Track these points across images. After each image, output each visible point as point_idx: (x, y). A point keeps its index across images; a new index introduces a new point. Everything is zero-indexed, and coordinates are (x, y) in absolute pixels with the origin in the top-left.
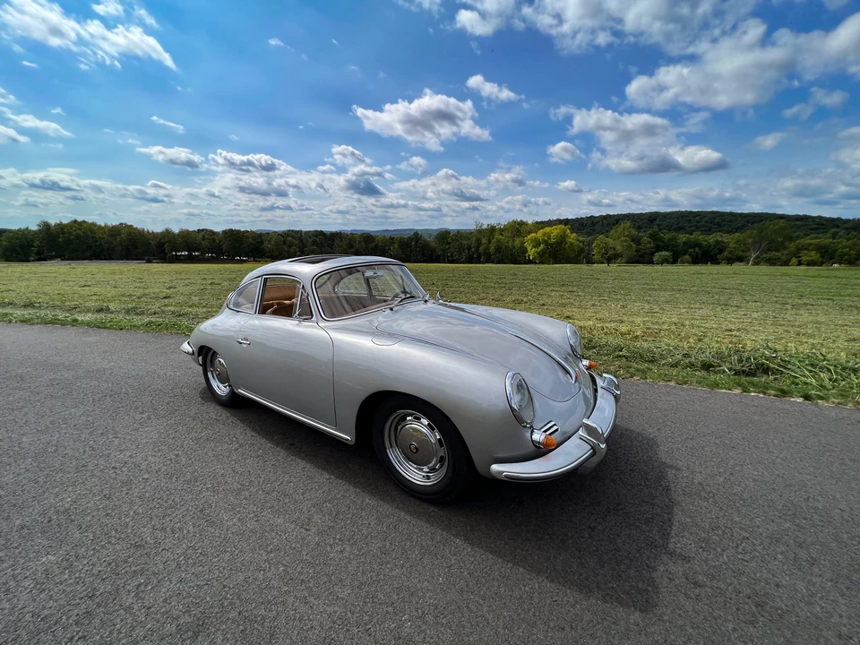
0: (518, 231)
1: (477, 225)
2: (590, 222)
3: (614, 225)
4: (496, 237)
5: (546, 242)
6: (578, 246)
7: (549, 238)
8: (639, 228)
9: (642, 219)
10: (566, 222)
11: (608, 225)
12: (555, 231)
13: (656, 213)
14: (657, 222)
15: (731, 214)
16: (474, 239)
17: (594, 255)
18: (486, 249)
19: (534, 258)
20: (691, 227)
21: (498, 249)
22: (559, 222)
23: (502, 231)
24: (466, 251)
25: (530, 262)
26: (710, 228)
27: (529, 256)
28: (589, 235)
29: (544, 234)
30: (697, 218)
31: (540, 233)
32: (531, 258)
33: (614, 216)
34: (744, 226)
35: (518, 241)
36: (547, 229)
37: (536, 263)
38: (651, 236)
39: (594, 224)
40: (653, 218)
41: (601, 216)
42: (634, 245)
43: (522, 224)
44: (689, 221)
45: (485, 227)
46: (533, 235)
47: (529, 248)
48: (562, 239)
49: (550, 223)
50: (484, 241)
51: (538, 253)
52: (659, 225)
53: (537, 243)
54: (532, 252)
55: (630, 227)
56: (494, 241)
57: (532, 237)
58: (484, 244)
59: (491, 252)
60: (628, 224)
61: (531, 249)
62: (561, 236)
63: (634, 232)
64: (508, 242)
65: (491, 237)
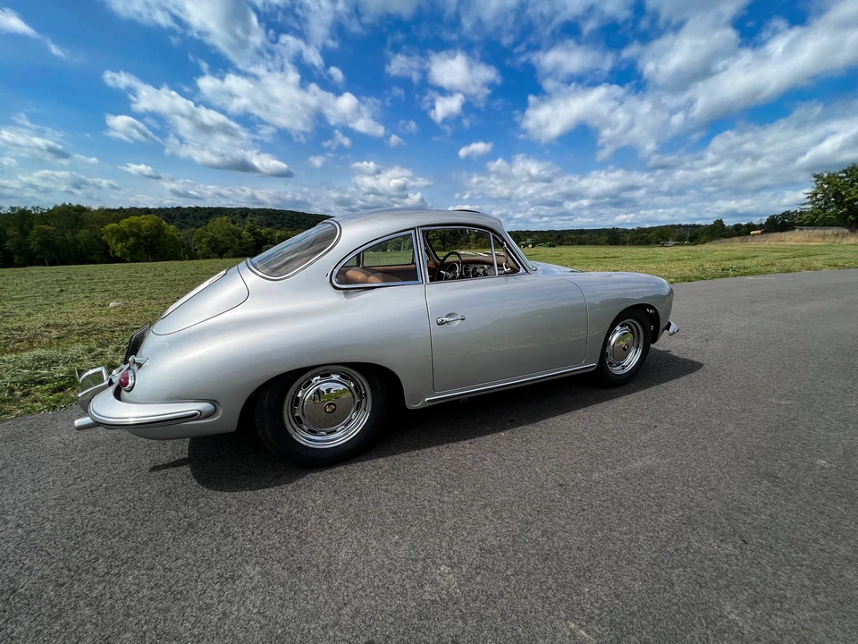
0: (77, 219)
2: (178, 214)
3: (208, 218)
4: (37, 227)
6: (177, 240)
7: (140, 230)
9: (234, 214)
11: (201, 217)
12: (146, 222)
14: (249, 217)
15: (303, 213)
17: (196, 250)
23: (45, 218)
25: (117, 260)
27: (115, 253)
28: (181, 228)
29: (129, 224)
31: (124, 223)
33: (205, 208)
38: (250, 230)
39: (183, 217)
40: (244, 213)
42: (236, 240)
43: (80, 210)
46: (114, 225)
47: (112, 243)
48: (159, 230)
52: (252, 221)
53: (123, 236)
54: (118, 248)
55: (227, 221)
56: (34, 232)
57: (113, 228)
58: (13, 237)
59: (32, 250)
60: (225, 218)
61: (116, 244)
62: (156, 227)
63: (232, 226)
64: (63, 235)
65: (25, 227)
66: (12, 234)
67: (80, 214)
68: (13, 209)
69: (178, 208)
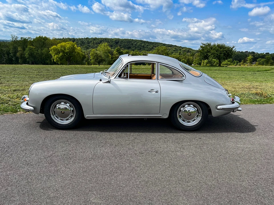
0: (44, 43)
1: (13, 37)
2: (86, 42)
3: (99, 44)
4: (29, 46)
5: (63, 52)
6: (82, 55)
7: (65, 49)
8: (111, 46)
9: (112, 42)
10: (74, 40)
11: (96, 43)
12: (68, 45)
13: (118, 39)
14: (119, 43)
16: (11, 47)
17: (91, 60)
18: (22, 54)
19: (57, 61)
20: (133, 47)
21: (31, 55)
22: (70, 40)
23: (32, 43)
24: (6, 55)
25: (54, 63)
26: (141, 48)
27: (53, 60)
28: (87, 48)
29: (62, 46)
30: (135, 43)
31: (59, 45)
32: (55, 61)
33: (99, 39)
34: (153, 48)
35: (45, 50)
36: (63, 44)
37: (58, 64)
38: (118, 50)
39: (89, 43)
41: (92, 38)
42: (110, 55)
43: (46, 39)
44: (132, 44)
45: (19, 39)
46: (55, 46)
47: (53, 55)
48: (73, 49)
49: (64, 40)
50: (19, 49)
51: (59, 58)
52: (120, 46)
53: (58, 52)
54: (55, 57)
55: (107, 45)
56: (27, 49)
57: (54, 48)
58: (20, 51)
59: (26, 57)
60: (106, 44)
61: (54, 55)
62: (72, 48)
63: (109, 48)
64: (38, 51)
65: (25, 46)
66: (20, 50)
67: (45, 41)
68: (22, 38)
69: (87, 38)
